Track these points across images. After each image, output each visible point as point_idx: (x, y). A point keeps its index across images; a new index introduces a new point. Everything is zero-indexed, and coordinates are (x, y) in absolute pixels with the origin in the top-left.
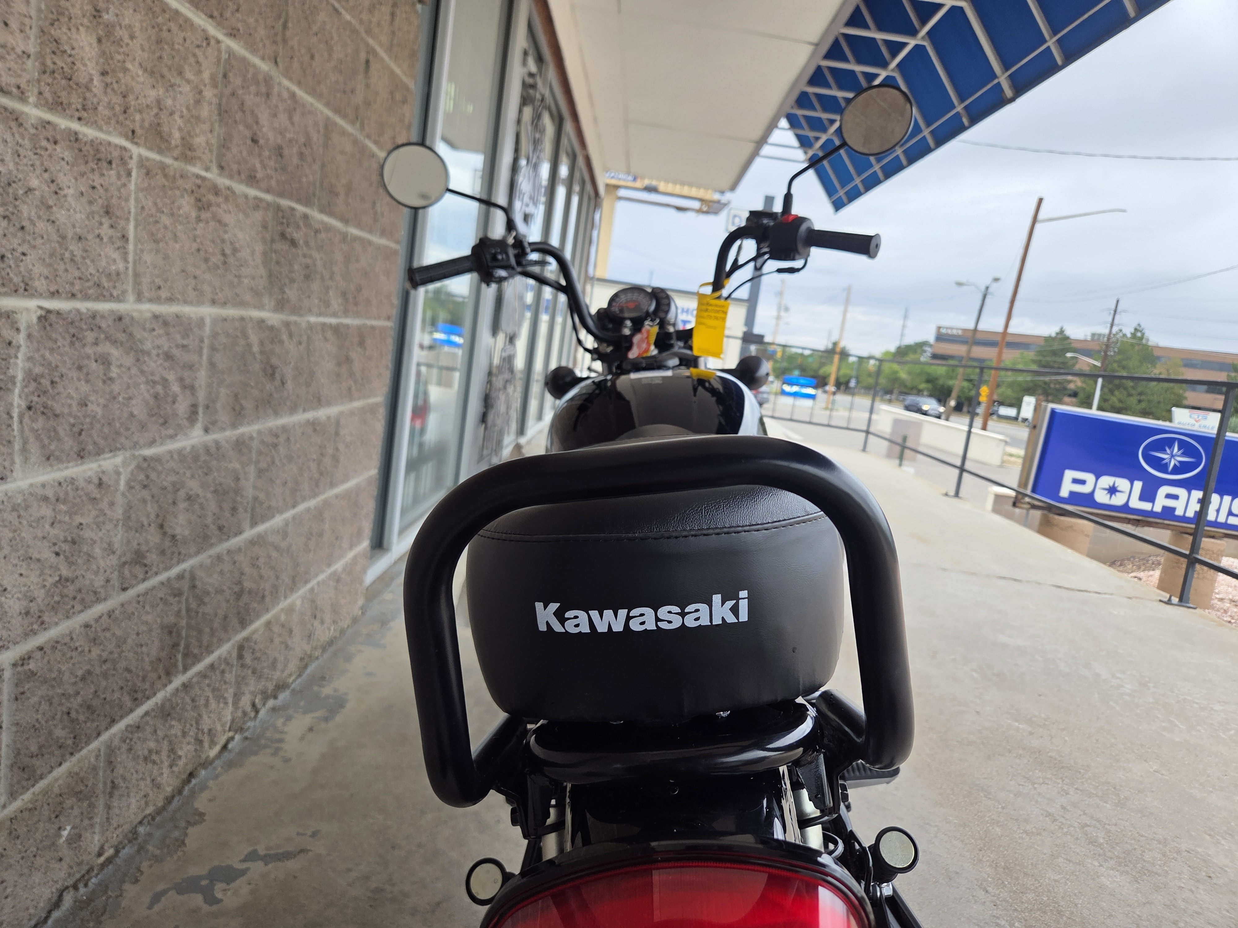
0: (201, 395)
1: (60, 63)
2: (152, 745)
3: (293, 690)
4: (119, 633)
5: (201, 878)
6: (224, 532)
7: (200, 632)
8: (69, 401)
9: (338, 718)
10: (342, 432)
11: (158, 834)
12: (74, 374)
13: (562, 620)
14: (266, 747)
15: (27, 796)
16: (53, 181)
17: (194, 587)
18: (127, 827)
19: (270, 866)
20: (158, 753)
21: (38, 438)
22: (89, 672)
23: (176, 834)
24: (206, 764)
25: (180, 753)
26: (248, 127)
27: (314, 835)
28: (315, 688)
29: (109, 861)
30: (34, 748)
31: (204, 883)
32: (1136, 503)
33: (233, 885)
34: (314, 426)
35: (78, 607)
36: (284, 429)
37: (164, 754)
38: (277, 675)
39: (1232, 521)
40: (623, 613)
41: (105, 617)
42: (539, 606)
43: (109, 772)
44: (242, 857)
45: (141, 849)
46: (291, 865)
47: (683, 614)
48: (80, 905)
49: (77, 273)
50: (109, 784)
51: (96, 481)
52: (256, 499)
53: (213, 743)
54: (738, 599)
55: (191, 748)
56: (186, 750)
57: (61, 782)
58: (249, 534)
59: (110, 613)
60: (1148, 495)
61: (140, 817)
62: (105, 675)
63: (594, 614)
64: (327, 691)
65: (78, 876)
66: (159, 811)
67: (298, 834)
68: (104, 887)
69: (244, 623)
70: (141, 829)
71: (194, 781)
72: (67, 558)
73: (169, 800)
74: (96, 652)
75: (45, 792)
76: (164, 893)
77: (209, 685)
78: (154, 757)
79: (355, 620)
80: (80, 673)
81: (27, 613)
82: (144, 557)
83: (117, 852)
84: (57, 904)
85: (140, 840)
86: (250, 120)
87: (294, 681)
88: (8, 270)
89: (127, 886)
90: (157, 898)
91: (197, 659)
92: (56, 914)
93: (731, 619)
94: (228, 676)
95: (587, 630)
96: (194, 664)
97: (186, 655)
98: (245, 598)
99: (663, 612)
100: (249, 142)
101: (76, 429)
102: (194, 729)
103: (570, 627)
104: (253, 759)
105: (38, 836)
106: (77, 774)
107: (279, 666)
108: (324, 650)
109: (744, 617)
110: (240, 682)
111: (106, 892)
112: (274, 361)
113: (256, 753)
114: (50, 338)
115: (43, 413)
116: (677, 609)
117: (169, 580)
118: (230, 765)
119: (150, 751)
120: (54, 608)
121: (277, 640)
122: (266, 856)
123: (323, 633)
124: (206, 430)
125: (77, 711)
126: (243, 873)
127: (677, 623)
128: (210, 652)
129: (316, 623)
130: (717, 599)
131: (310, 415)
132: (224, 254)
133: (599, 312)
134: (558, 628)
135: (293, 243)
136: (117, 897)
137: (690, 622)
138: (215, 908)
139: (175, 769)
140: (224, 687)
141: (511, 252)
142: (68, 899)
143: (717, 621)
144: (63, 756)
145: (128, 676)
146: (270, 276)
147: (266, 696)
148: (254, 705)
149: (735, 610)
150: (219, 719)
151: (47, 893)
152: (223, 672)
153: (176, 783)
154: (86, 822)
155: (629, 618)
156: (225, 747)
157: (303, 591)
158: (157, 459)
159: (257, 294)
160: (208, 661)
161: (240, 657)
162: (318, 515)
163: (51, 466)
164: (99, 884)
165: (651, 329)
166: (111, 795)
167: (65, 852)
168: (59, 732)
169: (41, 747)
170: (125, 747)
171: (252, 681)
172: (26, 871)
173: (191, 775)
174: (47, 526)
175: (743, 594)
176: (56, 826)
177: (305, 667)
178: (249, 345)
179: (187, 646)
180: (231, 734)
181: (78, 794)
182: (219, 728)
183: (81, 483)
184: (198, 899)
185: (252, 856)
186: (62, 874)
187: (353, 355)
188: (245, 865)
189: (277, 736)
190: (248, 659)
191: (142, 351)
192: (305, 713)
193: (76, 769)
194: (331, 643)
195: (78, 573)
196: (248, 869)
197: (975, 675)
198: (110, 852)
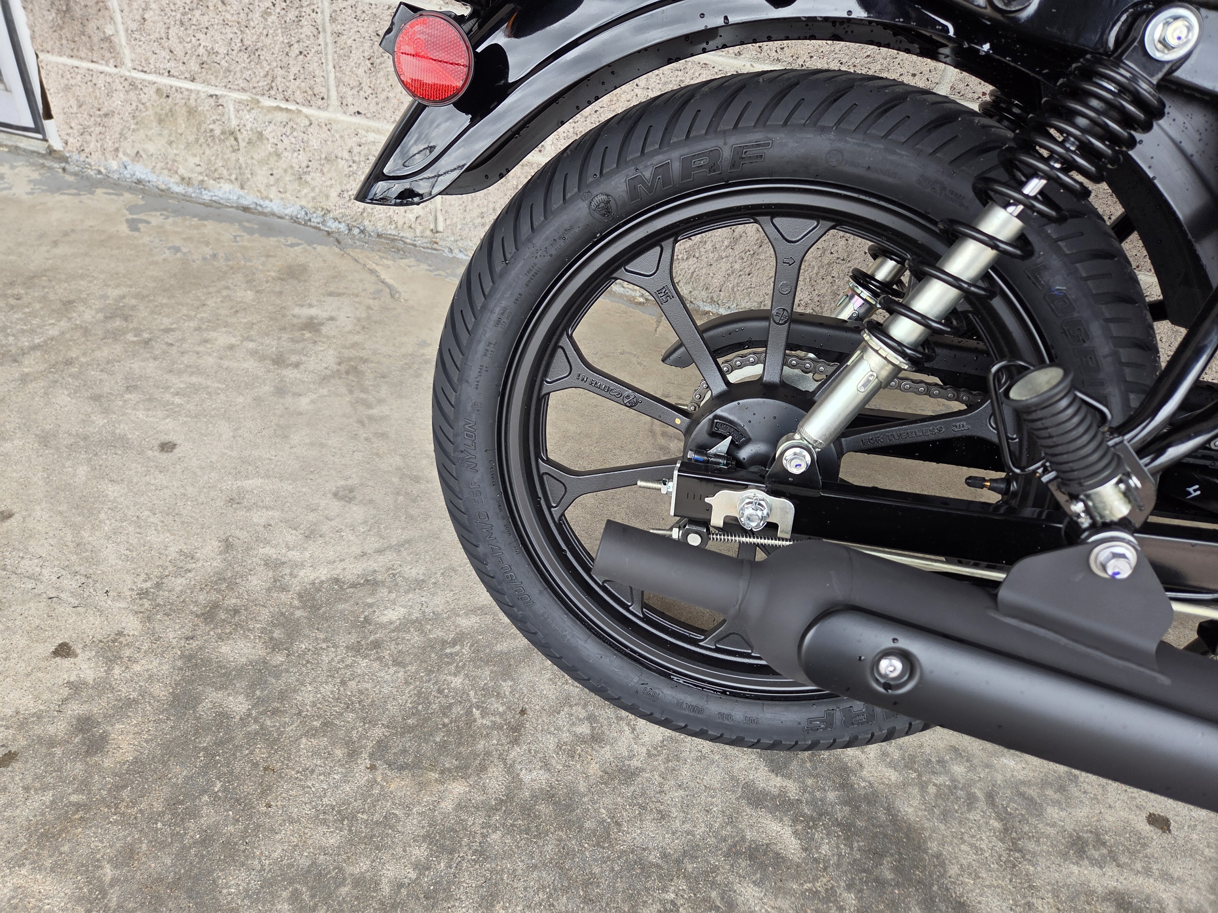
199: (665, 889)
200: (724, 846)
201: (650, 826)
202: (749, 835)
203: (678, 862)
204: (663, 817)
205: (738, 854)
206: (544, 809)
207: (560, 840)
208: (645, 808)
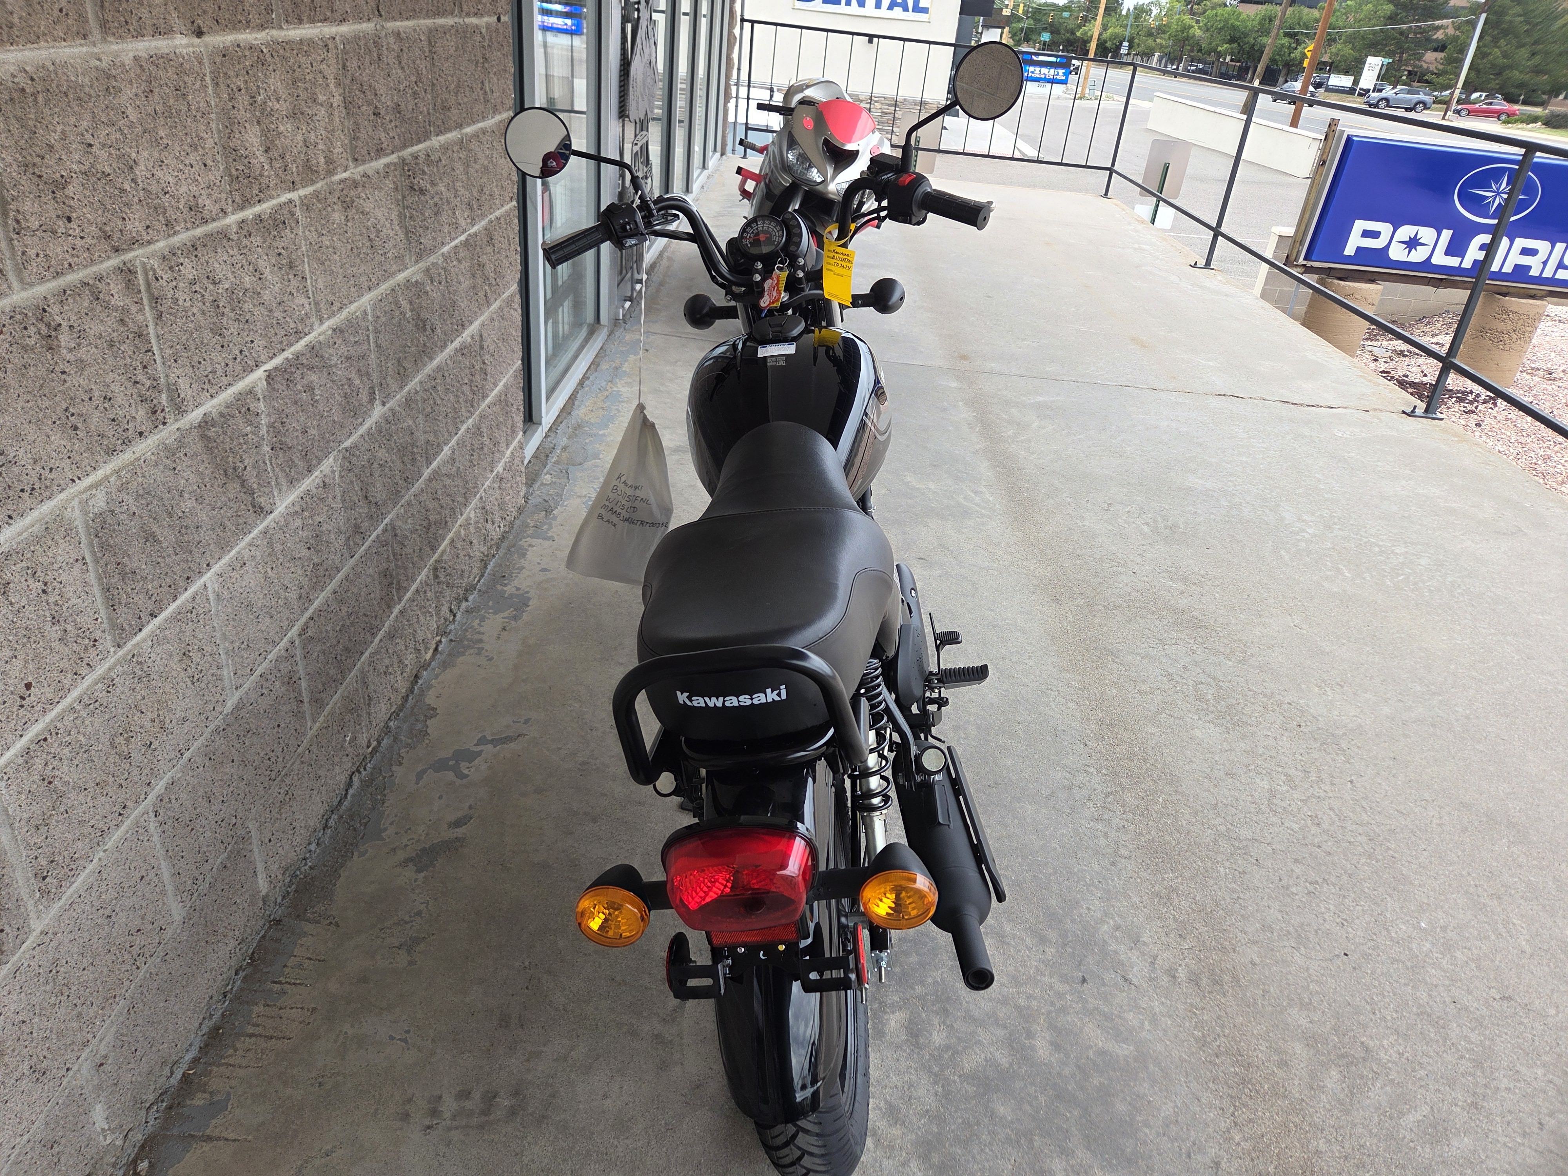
0: (375, 376)
1: (241, 168)
2: (387, 661)
3: (480, 591)
4: (355, 590)
5: (449, 759)
6: (408, 481)
7: (406, 569)
8: (296, 434)
9: (525, 617)
10: (485, 345)
11: (405, 727)
12: (293, 409)
13: (691, 701)
14: (469, 647)
15: (321, 719)
16: (256, 271)
17: (396, 535)
18: (382, 724)
19: (498, 747)
20: (392, 665)
21: (282, 470)
22: (343, 626)
23: (419, 726)
24: (425, 666)
25: (406, 662)
26: (369, 103)
27: (527, 721)
28: (499, 587)
29: (375, 750)
30: (320, 687)
31: (451, 763)
32: (1440, 259)
33: (473, 764)
34: (462, 351)
35: (328, 581)
36: (439, 368)
37: (396, 665)
38: (465, 582)
39: (1562, 275)
40: (721, 699)
41: (344, 582)
42: (678, 693)
43: (365, 690)
44: (476, 742)
45: (395, 740)
46: (513, 745)
47: (752, 699)
48: (366, 784)
49: (283, 333)
50: (367, 698)
51: (321, 485)
52: (428, 442)
53: (427, 649)
54: (780, 689)
55: (413, 656)
56: (410, 659)
57: (339, 705)
58: (427, 473)
59: (347, 578)
60: (1456, 248)
61: (389, 715)
62: (352, 624)
63: (707, 699)
64: (509, 589)
65: (358, 764)
66: (401, 708)
67: (514, 722)
68: (377, 769)
69: (434, 549)
70: (391, 724)
71: (420, 682)
72: (315, 548)
73: (405, 699)
74: (345, 609)
75: (331, 714)
76: (424, 771)
77: (417, 606)
78: (390, 670)
79: (520, 510)
80: (338, 628)
81: (300, 597)
82: (360, 527)
83: (379, 743)
84: (350, 784)
85: (393, 732)
86: (370, 96)
87: (479, 581)
88: (246, 359)
89: (394, 768)
90: (420, 776)
91: (406, 590)
92: (351, 792)
93: (777, 699)
94: (429, 594)
95: (704, 705)
96: (405, 594)
97: (398, 589)
98: (433, 529)
99: (741, 698)
100: (372, 117)
101: (303, 453)
102: (412, 642)
103: (695, 704)
104: (461, 658)
105: (334, 744)
106: (348, 697)
107: (466, 575)
108: (498, 548)
109: (784, 696)
110: (439, 595)
111: (381, 774)
112: (424, 315)
113: (463, 654)
114: (274, 389)
115: (281, 449)
116: (749, 697)
117: (378, 536)
118: (445, 665)
119: (387, 667)
120: (314, 588)
121: (462, 553)
122: (493, 740)
123: (495, 533)
124: (384, 404)
125: (341, 655)
126: (479, 753)
127: (749, 702)
128: (414, 581)
129: (489, 526)
130: (769, 691)
131: (456, 344)
132: (370, 240)
133: (731, 243)
134: (689, 703)
135: (422, 192)
136: (390, 777)
137: (756, 702)
138: (465, 781)
139: (405, 674)
140: (428, 604)
141: (639, 216)
142: (355, 779)
143: (770, 700)
144: (336, 687)
145: (366, 619)
146: (407, 233)
147: (459, 600)
148: (451, 611)
149: (779, 695)
150: (428, 629)
151: (343, 778)
152: (425, 592)
153: (408, 685)
154: (358, 727)
155: (724, 701)
156: (436, 649)
157: (474, 502)
158: (355, 446)
159: (399, 258)
160: (413, 588)
161: (436, 577)
162: (477, 431)
163: (294, 487)
164: (374, 768)
165: (781, 275)
166: (369, 705)
167: (350, 750)
168: (332, 672)
169: (324, 684)
170: (371, 668)
171: (448, 592)
172: (331, 767)
173: (416, 677)
174: (300, 533)
175: (783, 687)
176: (342, 736)
177: (486, 567)
178: (403, 314)
179: (399, 582)
180: (438, 638)
181: (351, 711)
182: (430, 636)
183: (315, 491)
184: (450, 776)
185: (482, 741)
186: (350, 765)
187: (484, 259)
188: (479, 748)
189: (477, 637)
190: (442, 575)
191: (331, 366)
192: (495, 613)
193: (346, 694)
194: (503, 538)
195: (324, 558)
196: (482, 751)
197: (1146, 528)
198: (374, 744)
199: (955, 1082)
200: (916, 1051)
201: (921, 1092)
202: (904, 1037)
203: (936, 1075)
204: (913, 1086)
205: (917, 1043)
206: (935, 1159)
207: (951, 1145)
208: (910, 1097)
